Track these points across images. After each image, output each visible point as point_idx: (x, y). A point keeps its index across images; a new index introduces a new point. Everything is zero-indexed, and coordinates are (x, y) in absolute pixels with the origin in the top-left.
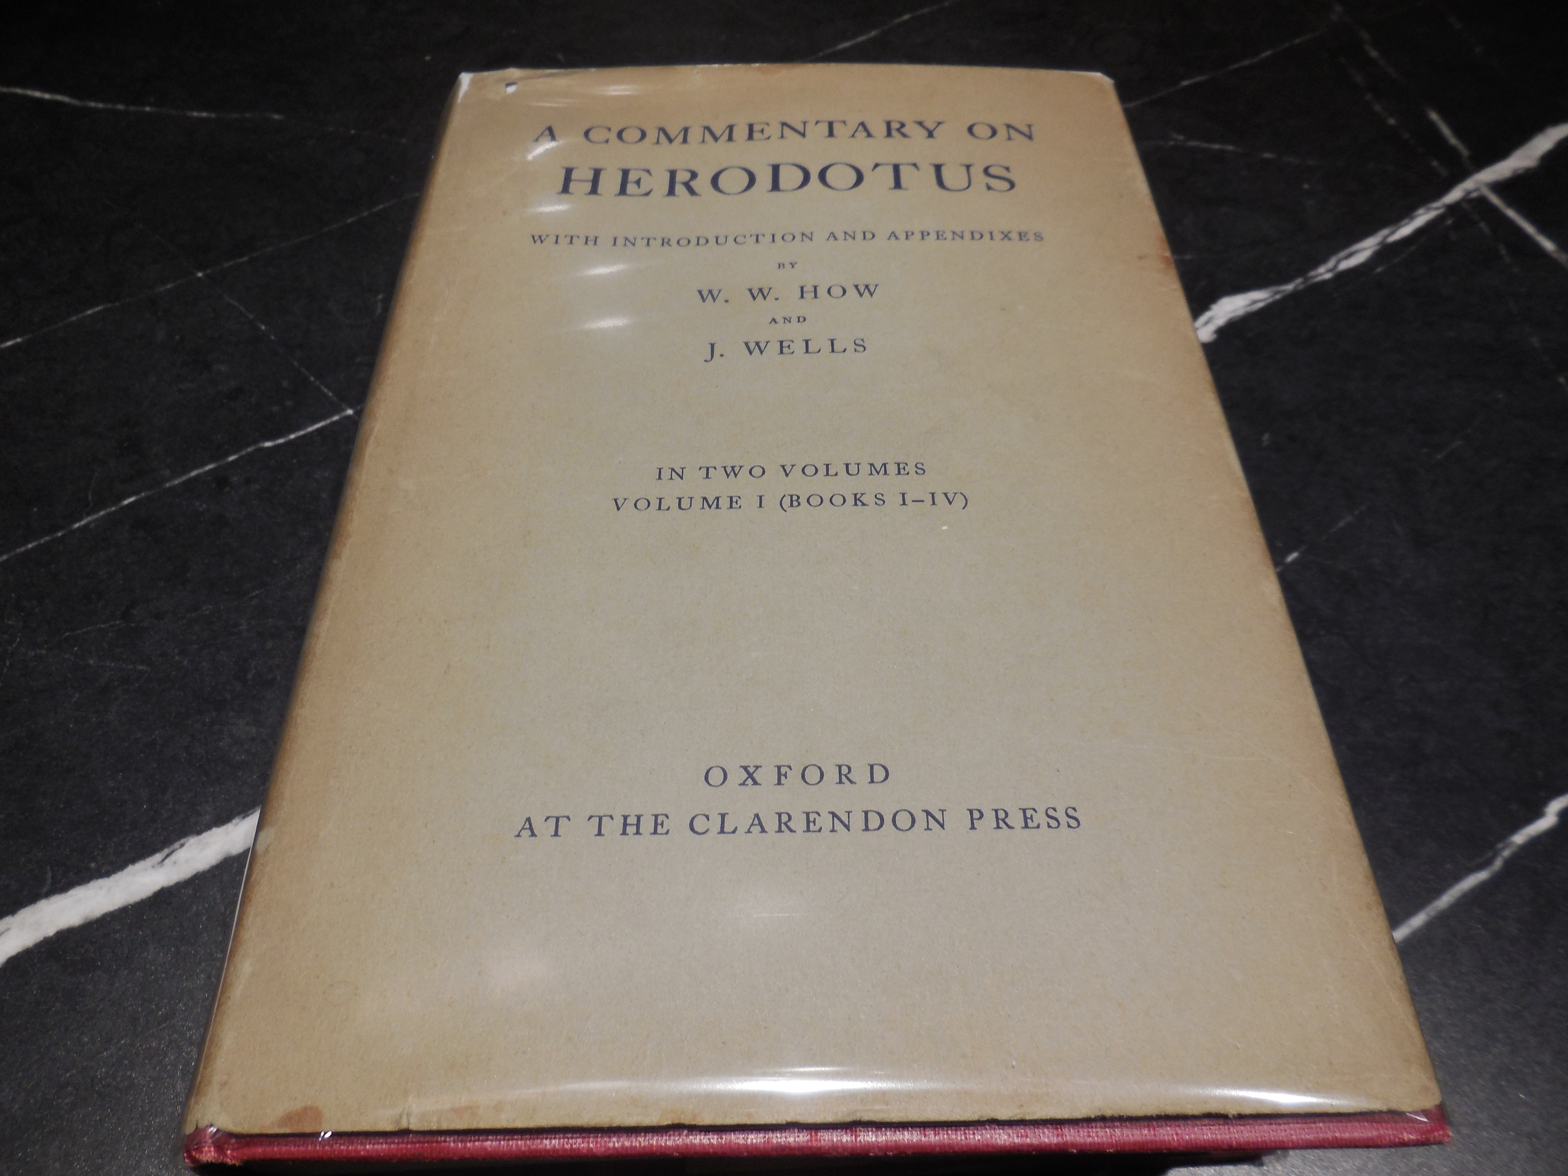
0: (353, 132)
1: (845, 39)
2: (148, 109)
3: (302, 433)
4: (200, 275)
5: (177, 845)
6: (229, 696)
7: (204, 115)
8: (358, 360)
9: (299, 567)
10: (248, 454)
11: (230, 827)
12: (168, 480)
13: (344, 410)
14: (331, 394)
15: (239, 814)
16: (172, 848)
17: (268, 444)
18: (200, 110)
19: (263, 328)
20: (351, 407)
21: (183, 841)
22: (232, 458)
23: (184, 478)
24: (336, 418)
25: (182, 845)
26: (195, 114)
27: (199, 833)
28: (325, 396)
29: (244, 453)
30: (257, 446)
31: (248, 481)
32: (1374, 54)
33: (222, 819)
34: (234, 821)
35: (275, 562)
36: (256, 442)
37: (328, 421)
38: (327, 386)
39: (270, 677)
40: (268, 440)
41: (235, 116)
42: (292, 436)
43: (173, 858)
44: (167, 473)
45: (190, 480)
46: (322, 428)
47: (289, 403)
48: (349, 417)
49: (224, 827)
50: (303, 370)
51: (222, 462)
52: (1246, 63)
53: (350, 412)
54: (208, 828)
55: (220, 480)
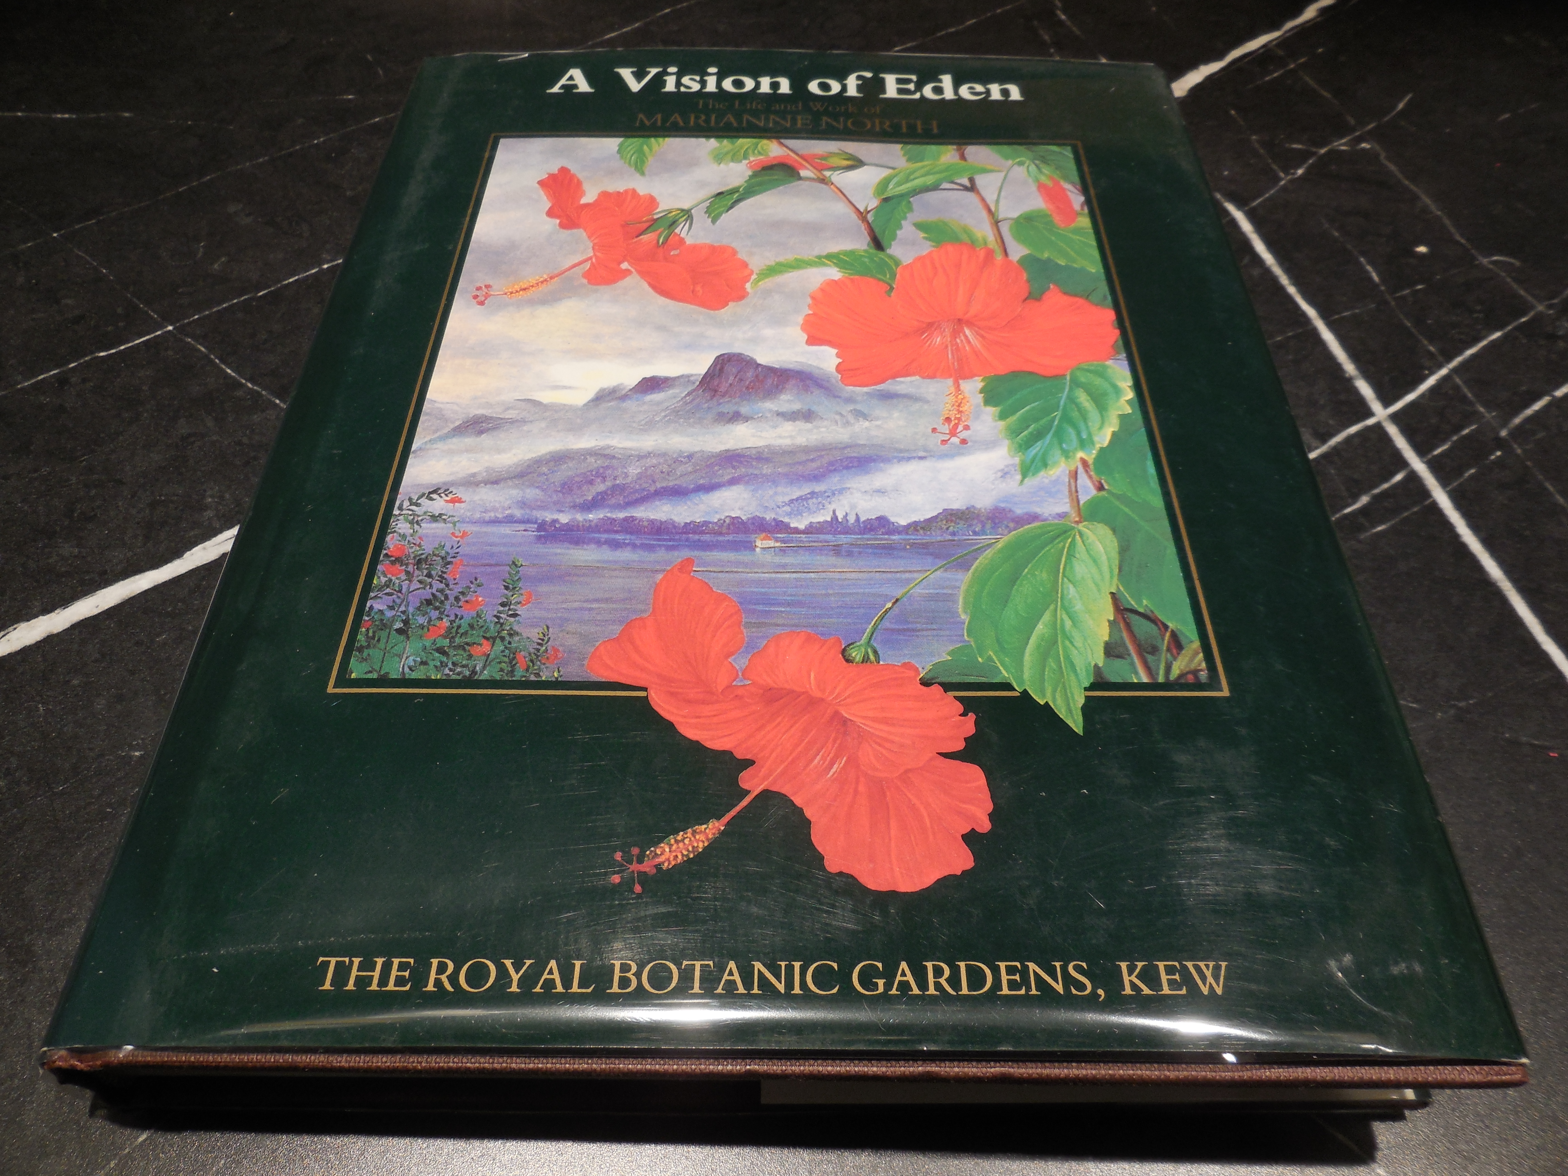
0: (190, 123)
1: (613, 30)
2: (20, 114)
3: (130, 345)
4: (55, 235)
5: (11, 629)
6: (58, 529)
7: (67, 116)
8: (180, 290)
9: (121, 438)
10: (85, 362)
11: (52, 615)
12: (20, 383)
13: (166, 327)
14: (156, 316)
15: (61, 606)
16: (6, 631)
17: (102, 354)
18: (63, 113)
19: (104, 271)
20: (171, 325)
21: (15, 626)
22: (72, 365)
23: (33, 381)
24: (159, 333)
25: (15, 629)
26: (59, 116)
27: (28, 620)
28: (152, 318)
29: (82, 361)
30: (93, 356)
31: (84, 381)
32: (1063, 17)
33: (47, 610)
34: (56, 611)
35: (102, 435)
36: (92, 353)
37: (152, 336)
38: (153, 311)
39: (92, 514)
40: (102, 351)
41: (93, 115)
42: (122, 348)
43: (7, 637)
44: (20, 377)
45: (37, 382)
46: (147, 340)
47: (121, 324)
48: (170, 331)
49: (48, 616)
50: (135, 300)
51: (64, 369)
52: (953, 30)
53: (170, 328)
54: (36, 616)
55: (62, 381)
